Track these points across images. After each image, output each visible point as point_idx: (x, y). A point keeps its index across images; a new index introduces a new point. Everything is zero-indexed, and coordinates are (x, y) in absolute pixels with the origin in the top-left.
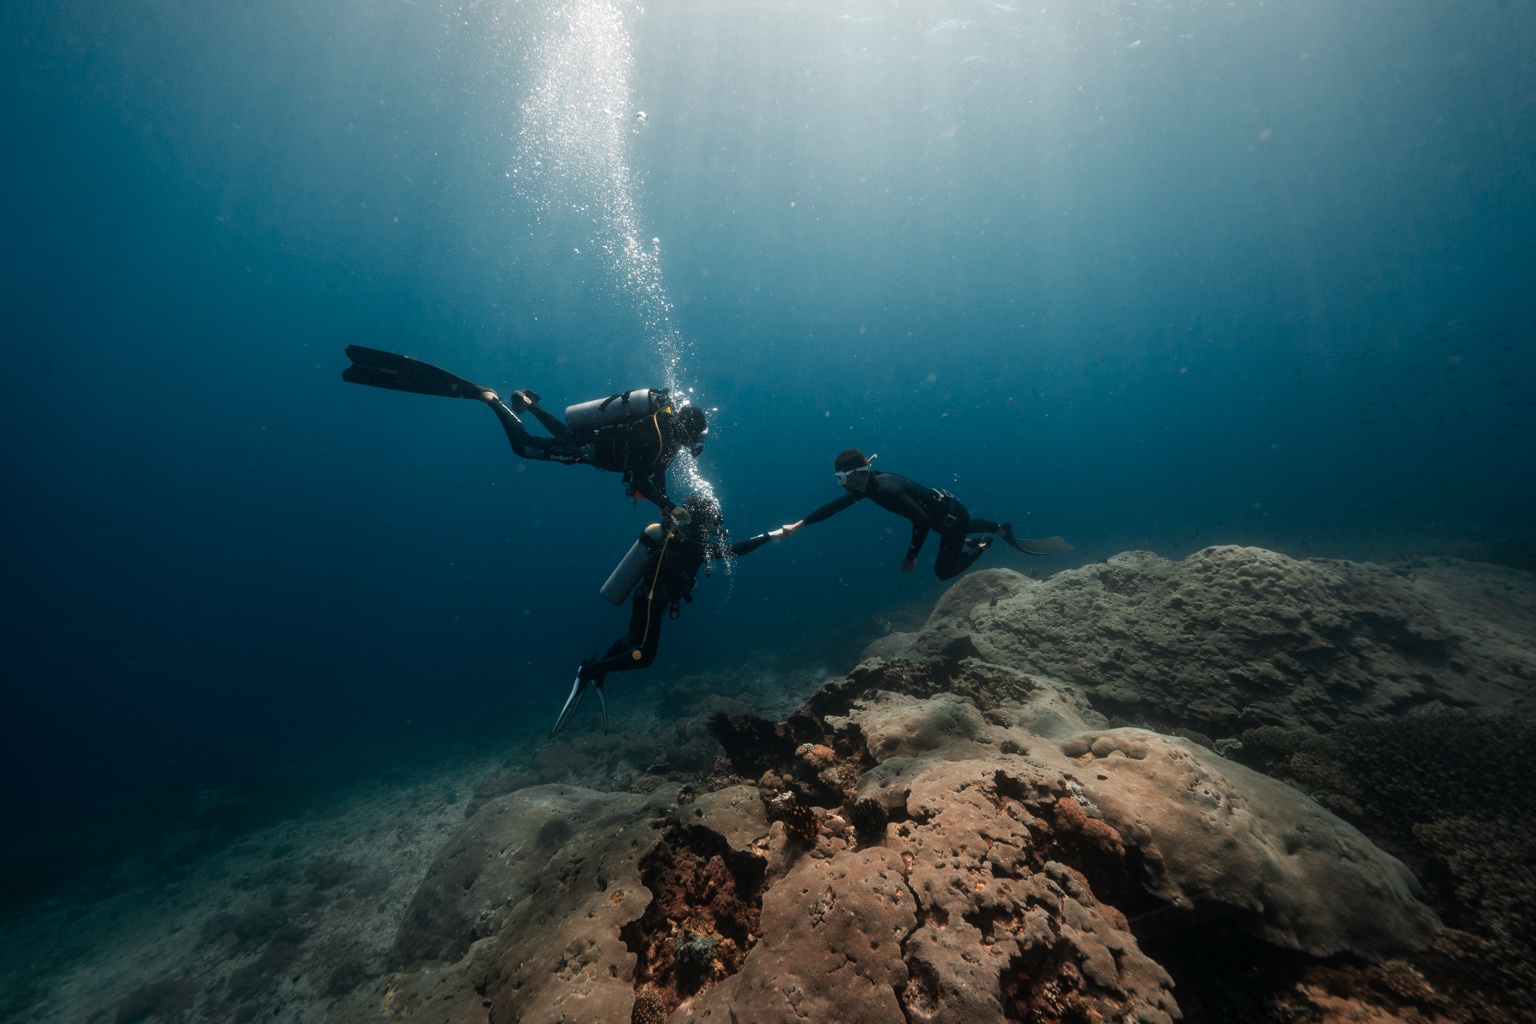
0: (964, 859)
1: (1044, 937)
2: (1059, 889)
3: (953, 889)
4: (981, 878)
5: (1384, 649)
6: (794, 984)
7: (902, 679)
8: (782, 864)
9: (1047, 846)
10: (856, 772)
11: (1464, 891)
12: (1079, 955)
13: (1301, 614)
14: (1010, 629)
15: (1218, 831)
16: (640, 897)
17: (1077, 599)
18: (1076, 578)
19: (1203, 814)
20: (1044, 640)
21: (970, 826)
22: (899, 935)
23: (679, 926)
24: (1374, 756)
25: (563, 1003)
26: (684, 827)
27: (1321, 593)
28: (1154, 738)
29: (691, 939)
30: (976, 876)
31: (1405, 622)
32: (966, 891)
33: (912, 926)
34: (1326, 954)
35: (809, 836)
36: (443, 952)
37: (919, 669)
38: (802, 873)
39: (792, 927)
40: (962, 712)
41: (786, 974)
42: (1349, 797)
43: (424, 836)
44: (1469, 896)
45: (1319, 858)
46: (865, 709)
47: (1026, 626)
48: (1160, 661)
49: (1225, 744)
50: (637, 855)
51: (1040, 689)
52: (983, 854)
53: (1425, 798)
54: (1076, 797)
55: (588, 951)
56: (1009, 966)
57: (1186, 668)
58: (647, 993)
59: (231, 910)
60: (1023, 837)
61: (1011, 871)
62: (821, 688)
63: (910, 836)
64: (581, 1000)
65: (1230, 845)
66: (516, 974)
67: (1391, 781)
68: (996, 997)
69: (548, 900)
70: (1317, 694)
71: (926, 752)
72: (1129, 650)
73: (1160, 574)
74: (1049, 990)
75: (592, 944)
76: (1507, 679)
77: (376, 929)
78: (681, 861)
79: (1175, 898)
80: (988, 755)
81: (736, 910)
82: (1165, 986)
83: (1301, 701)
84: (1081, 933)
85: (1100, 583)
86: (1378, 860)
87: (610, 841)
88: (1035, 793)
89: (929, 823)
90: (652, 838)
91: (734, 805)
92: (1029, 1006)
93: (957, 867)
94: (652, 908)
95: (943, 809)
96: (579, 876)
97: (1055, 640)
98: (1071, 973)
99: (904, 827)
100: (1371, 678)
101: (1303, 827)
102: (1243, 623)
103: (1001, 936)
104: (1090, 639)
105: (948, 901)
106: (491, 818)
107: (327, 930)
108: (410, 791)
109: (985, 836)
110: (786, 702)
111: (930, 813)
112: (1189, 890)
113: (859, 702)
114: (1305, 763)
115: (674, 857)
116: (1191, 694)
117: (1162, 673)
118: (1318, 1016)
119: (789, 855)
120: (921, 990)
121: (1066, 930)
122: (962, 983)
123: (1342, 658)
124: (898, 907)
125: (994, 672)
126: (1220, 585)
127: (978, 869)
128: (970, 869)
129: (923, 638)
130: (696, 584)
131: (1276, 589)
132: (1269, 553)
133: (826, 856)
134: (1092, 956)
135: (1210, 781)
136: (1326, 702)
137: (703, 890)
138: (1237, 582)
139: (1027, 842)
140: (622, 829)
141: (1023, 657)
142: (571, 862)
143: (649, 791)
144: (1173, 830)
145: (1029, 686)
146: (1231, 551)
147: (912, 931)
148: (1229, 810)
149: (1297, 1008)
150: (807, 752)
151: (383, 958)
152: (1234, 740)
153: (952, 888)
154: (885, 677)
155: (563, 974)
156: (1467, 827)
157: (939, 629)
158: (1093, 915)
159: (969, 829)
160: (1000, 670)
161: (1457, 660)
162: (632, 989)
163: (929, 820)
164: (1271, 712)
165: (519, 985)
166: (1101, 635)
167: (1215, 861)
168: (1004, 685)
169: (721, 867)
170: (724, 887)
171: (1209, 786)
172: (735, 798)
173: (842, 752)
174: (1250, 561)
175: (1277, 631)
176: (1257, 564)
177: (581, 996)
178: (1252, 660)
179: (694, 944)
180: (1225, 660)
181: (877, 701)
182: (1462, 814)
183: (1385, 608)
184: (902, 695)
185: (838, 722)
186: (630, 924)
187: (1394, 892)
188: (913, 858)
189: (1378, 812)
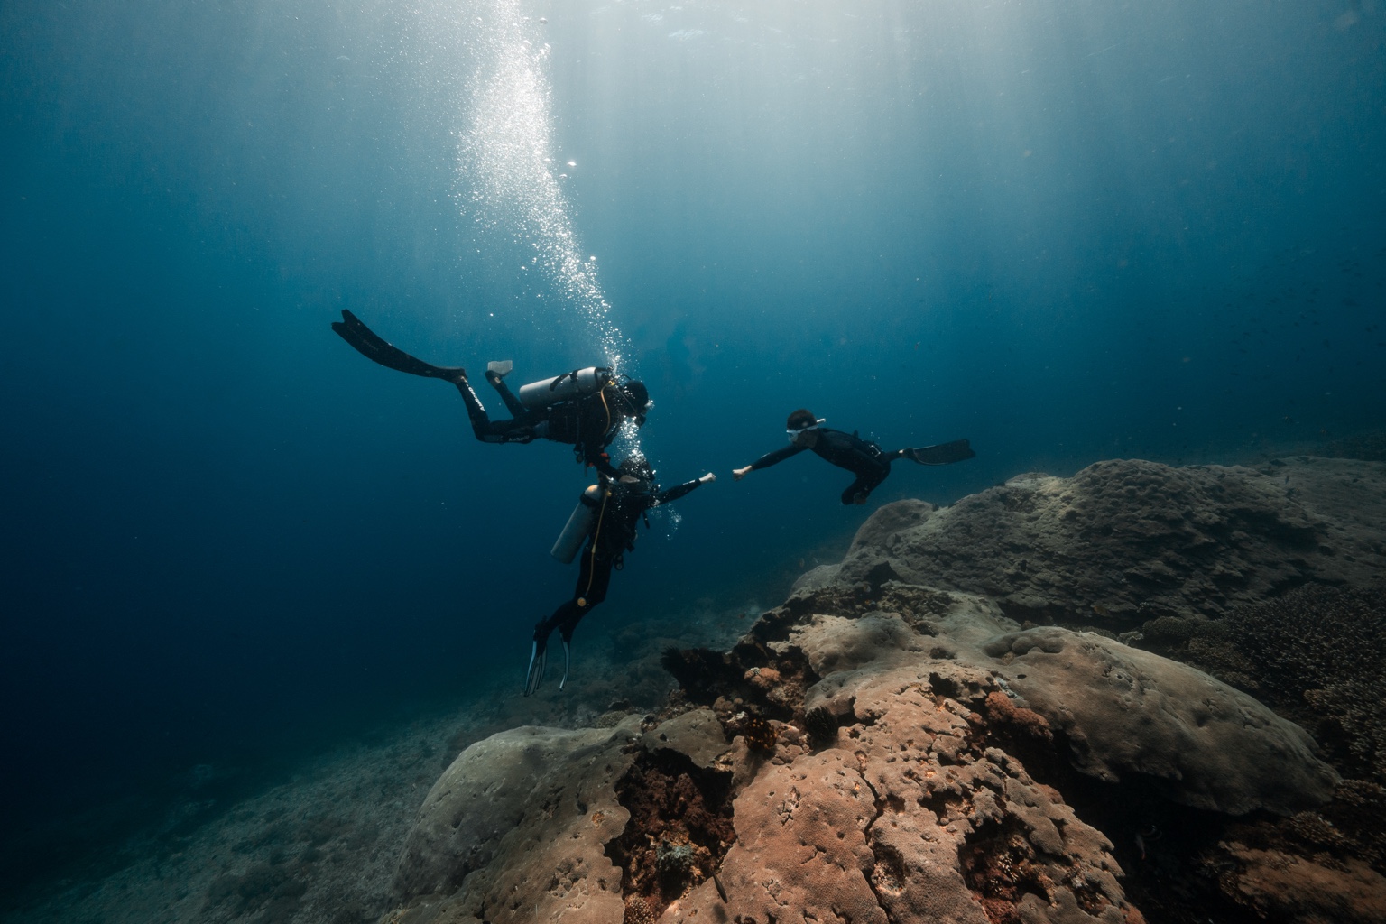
0: (912, 752)
1: (993, 814)
2: (1001, 771)
3: (906, 779)
4: (930, 767)
5: (1259, 540)
6: (772, 877)
7: (833, 604)
8: (747, 773)
9: (982, 737)
10: (801, 689)
11: (1358, 746)
12: (1026, 827)
13: (1183, 515)
14: (924, 552)
15: (1134, 710)
16: (618, 816)
17: (981, 520)
18: (978, 502)
19: (1119, 696)
20: (955, 559)
21: (914, 723)
22: (863, 824)
23: (657, 840)
24: (1262, 635)
25: (560, 916)
26: (651, 751)
27: (1198, 495)
28: (1066, 633)
29: (670, 849)
30: (925, 765)
31: (1276, 514)
32: (918, 780)
33: (873, 815)
34: (1242, 813)
35: (769, 746)
36: (439, 888)
37: (846, 594)
38: (766, 778)
39: (763, 826)
40: (892, 626)
41: (764, 869)
42: (1245, 673)
43: (405, 789)
44: (1362, 750)
45: (1226, 727)
46: (803, 632)
47: (939, 548)
48: (1062, 568)
49: (1128, 637)
50: (612, 779)
51: (957, 602)
52: (929, 746)
53: (1312, 667)
54: (1004, 691)
55: (577, 868)
56: (965, 842)
57: (1086, 572)
58: (635, 902)
59: (233, 872)
60: (963, 728)
61: (956, 759)
62: (760, 619)
63: (860, 737)
64: (576, 913)
65: (1146, 721)
66: (511, 897)
67: (1281, 656)
68: (957, 870)
69: (534, 828)
70: (1205, 584)
71: (864, 665)
72: (1032, 561)
73: (1053, 491)
74: (1002, 861)
75: (580, 862)
76: (1372, 558)
77: (370, 878)
78: (652, 782)
79: (1102, 774)
80: (919, 662)
81: (707, 821)
82: (1105, 849)
83: (1191, 592)
84: (1025, 808)
85: (1000, 503)
86: (1277, 724)
87: (585, 769)
88: (967, 690)
89: (876, 724)
90: (624, 762)
91: (694, 728)
92: (985, 878)
93: (906, 760)
94: (630, 824)
95: (887, 710)
96: (560, 803)
97: (966, 558)
98: (1020, 844)
99: (854, 730)
100: (1250, 566)
101: (1208, 701)
102: (1134, 527)
103: (954, 816)
104: (997, 554)
105: (902, 790)
106: (472, 761)
107: (324, 883)
108: (389, 750)
109: (928, 730)
110: (726, 638)
111: (876, 715)
112: (1114, 765)
113: (797, 627)
114: (1201, 647)
115: (645, 778)
116: (1092, 594)
117: (1065, 578)
118: (1241, 868)
119: (752, 765)
120: (887, 872)
121: (1011, 807)
122: (924, 860)
123: (1223, 551)
124: (858, 800)
125: (914, 591)
126: (1109, 496)
127: (926, 760)
128: (919, 760)
129: (847, 567)
130: (637, 536)
131: (1158, 494)
132: (1148, 463)
133: (785, 763)
134: (1038, 827)
135: (1121, 667)
136: (1214, 591)
137: (674, 806)
138: (1123, 491)
139: (966, 732)
140: (594, 758)
141: (938, 576)
142: (551, 792)
143: (612, 725)
144: (1093, 714)
145: (948, 600)
146: (1115, 464)
147: (873, 820)
148: (1141, 691)
149: (1222, 864)
150: (755, 675)
151: (378, 903)
152: (1136, 632)
153: (904, 778)
154: (817, 604)
155: (555, 891)
156: (1353, 689)
157: (859, 558)
158: (1034, 791)
159: (913, 725)
160: (919, 590)
161: (1325, 545)
162: (621, 899)
163: (876, 721)
164: (1166, 605)
165: (516, 906)
166: (1006, 550)
167: (1135, 738)
168: (925, 601)
169: (689, 783)
170: (694, 801)
171: (1121, 671)
172: (694, 721)
173: (786, 673)
174: (1133, 472)
175: (1164, 532)
176: (1140, 474)
177: (575, 909)
178: (1144, 559)
179: (673, 853)
180: (1120, 562)
181: (813, 624)
182: (1347, 678)
183: (1256, 503)
184: (834, 617)
185: (779, 647)
186: (613, 841)
187: (1296, 752)
188: (866, 756)
189: (1272, 684)
